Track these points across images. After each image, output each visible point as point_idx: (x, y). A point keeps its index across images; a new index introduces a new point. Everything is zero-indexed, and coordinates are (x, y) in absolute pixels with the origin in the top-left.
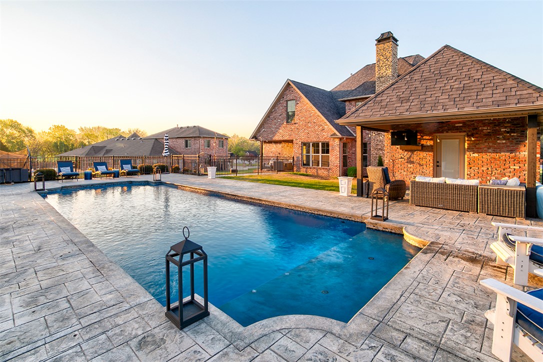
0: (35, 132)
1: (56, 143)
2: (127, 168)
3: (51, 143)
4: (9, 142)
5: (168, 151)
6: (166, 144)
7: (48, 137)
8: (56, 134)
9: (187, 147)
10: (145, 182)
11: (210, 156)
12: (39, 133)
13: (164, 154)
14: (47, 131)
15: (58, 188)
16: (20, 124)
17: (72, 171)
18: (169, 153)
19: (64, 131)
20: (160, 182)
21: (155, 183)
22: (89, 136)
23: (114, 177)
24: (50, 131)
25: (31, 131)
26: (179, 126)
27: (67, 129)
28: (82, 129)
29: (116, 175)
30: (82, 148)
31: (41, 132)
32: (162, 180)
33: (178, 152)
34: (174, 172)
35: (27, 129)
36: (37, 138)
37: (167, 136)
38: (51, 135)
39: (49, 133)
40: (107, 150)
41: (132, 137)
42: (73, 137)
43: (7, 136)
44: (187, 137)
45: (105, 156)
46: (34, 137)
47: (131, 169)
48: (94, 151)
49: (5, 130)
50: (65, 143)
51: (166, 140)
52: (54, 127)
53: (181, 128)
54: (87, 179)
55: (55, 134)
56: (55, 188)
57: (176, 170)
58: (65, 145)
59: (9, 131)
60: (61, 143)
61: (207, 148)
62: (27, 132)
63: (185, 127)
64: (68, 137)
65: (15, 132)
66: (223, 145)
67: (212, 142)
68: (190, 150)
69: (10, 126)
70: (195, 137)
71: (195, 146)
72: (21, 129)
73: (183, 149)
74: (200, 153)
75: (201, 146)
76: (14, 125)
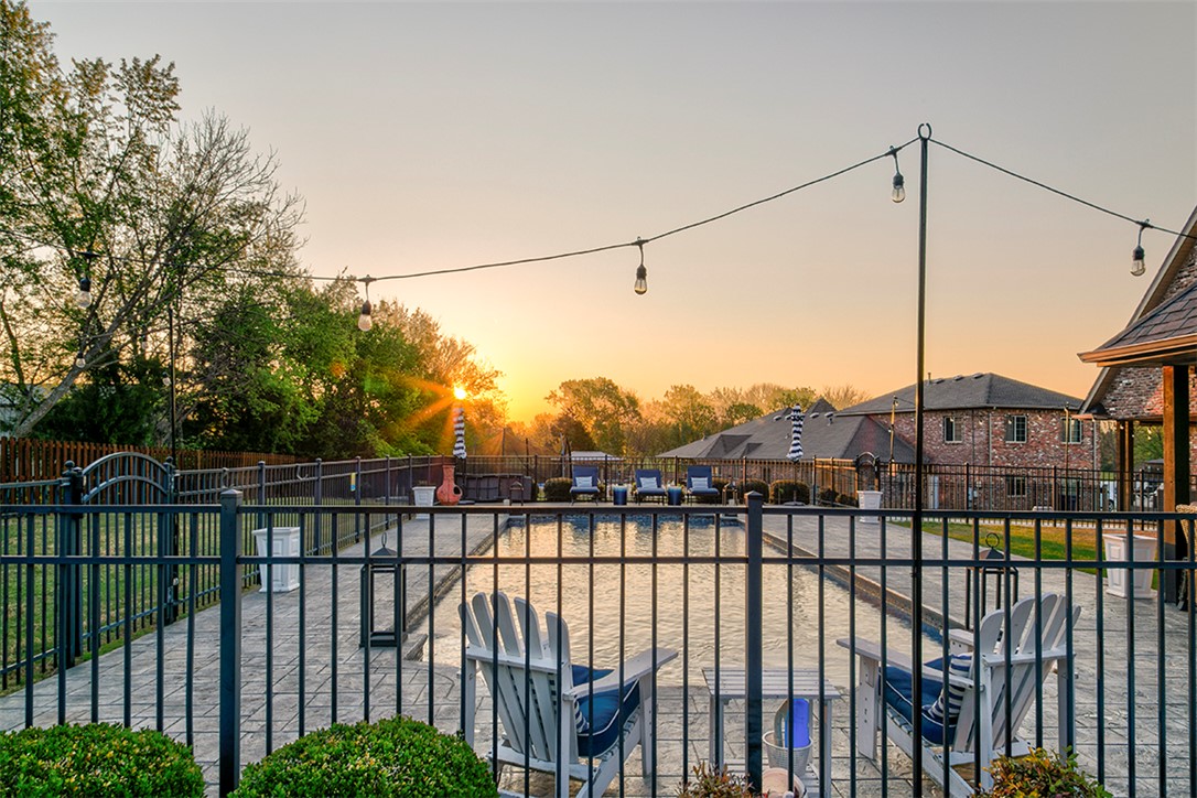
0: (641, 404)
1: (676, 428)
3: (667, 426)
4: (598, 425)
7: (663, 415)
8: (678, 406)
9: (949, 438)
12: (649, 406)
13: (790, 456)
14: (662, 399)
16: (616, 387)
19: (692, 397)
24: (666, 399)
25: (633, 402)
27: (697, 393)
28: (718, 391)
30: (706, 438)
31: (651, 402)
33: (924, 453)
35: (627, 397)
36: (643, 416)
37: (799, 411)
38: (668, 409)
39: (665, 405)
40: (750, 444)
41: (814, 412)
42: (709, 412)
43: (597, 413)
44: (952, 410)
46: (639, 415)
48: (725, 446)
49: (593, 399)
50: (694, 426)
52: (673, 391)
53: (940, 382)
55: (675, 408)
58: (692, 429)
59: (600, 403)
60: (685, 428)
61: (1015, 441)
62: (627, 404)
63: (950, 380)
64: (701, 413)
65: (609, 405)
66: (1079, 434)
67: (1035, 422)
68: (960, 448)
69: (601, 391)
70: (973, 409)
71: (973, 437)
72: (618, 398)
73: (940, 444)
74: (991, 456)
75: (991, 436)
76: (608, 389)
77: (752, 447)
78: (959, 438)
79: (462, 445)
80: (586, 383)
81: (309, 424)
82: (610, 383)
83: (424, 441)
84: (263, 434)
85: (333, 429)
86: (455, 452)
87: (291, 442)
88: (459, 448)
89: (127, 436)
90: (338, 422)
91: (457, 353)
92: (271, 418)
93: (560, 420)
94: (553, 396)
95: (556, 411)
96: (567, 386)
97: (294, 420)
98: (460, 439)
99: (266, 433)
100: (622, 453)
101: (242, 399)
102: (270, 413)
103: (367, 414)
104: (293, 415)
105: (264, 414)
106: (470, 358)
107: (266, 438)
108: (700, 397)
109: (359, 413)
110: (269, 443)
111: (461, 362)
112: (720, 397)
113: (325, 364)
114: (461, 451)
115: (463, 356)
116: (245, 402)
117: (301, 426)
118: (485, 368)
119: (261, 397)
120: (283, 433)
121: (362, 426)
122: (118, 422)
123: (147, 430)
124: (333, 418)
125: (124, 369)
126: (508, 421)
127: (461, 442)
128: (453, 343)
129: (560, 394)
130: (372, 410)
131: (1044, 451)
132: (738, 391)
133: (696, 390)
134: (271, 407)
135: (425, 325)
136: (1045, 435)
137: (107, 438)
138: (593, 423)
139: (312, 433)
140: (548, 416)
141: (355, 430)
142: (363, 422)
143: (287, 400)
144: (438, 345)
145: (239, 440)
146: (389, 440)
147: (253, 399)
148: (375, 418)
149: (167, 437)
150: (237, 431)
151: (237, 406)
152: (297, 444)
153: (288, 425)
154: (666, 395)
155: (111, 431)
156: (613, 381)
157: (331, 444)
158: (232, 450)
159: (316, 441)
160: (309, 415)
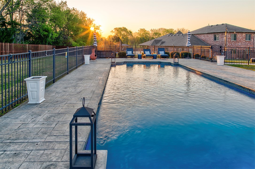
0: (132, 33)
1: (141, 38)
2: (162, 53)
3: (139, 38)
4: (123, 38)
5: (189, 43)
6: (188, 38)
7: (138, 35)
8: (141, 33)
9: (215, 40)
10: (169, 63)
11: (221, 47)
12: (134, 33)
13: (187, 45)
14: (137, 32)
15: (122, 62)
16: (127, 29)
17: (132, 53)
18: (190, 44)
19: (144, 31)
20: (178, 64)
21: (174, 64)
22: (156, 34)
23: (154, 58)
24: (138, 32)
25: (131, 32)
26: (210, 25)
27: (146, 30)
28: (152, 30)
29: (154, 57)
30: (150, 40)
31: (135, 32)
32: (179, 63)
33: (208, 44)
34: (196, 58)
35: (129, 31)
36: (133, 36)
38: (139, 34)
39: (138, 33)
40: (162, 42)
41: (177, 34)
42: (149, 35)
43: (122, 35)
44: (216, 33)
45: (161, 45)
46: (132, 35)
47: (163, 54)
48: (156, 42)
49: (121, 32)
50: (145, 38)
51: (188, 35)
52: (140, 30)
53: (212, 26)
54: (139, 59)
55: (141, 34)
56: (120, 62)
57: (197, 57)
58: (145, 39)
59: (123, 33)
60: (143, 38)
61: (233, 40)
62: (129, 33)
63: (215, 25)
64: (147, 35)
65: (125, 33)
66: (250, 38)
67: (239, 36)
68: (218, 42)
69: (123, 30)
70: (222, 32)
71: (222, 39)
72: (127, 32)
73: (213, 41)
74: (227, 44)
75: (227, 39)
76: (125, 29)
77: (163, 43)
78: (218, 40)
79: (96, 43)
80: (120, 28)
81: (55, 37)
82: (125, 28)
83: (84, 42)
84: (44, 40)
85: (61, 39)
86: (94, 45)
87: (51, 42)
88: (95, 44)
89: (8, 41)
90: (63, 37)
91: (91, 22)
92: (46, 36)
93: (114, 37)
94: (112, 31)
95: (113, 34)
96: (116, 29)
97: (52, 36)
98: (95, 41)
99: (45, 40)
100: (128, 44)
101: (38, 31)
102: (46, 35)
103: (70, 35)
104: (52, 35)
105: (44, 35)
106: (94, 22)
107: (45, 41)
108: (146, 31)
109: (68, 35)
110: (46, 42)
111: (92, 23)
112: (152, 31)
113: (59, 23)
114: (96, 44)
115: (92, 22)
116: (39, 32)
117: (54, 38)
118: (97, 25)
119: (43, 31)
120: (49, 40)
121: (69, 38)
122: (5, 37)
123: (14, 39)
124: (62, 36)
125: (7, 23)
126: (102, 37)
127: (96, 42)
128: (90, 19)
129: (114, 31)
130: (71, 34)
131: (241, 43)
132: (157, 30)
133: (145, 30)
134: (46, 33)
135: (83, 14)
136: (241, 39)
137: (2, 41)
138: (121, 37)
139: (56, 40)
140: (111, 36)
141: (67, 39)
142: (69, 37)
143: (50, 32)
144: (86, 19)
145: (38, 41)
146: (75, 41)
147: (41, 31)
148: (72, 36)
149: (19, 41)
150: (38, 39)
151: (37, 33)
152: (53, 42)
153: (51, 38)
154: (138, 31)
155: (3, 39)
156: (126, 28)
157: (61, 42)
158: (36, 44)
159: (58, 42)
160: (55, 35)
